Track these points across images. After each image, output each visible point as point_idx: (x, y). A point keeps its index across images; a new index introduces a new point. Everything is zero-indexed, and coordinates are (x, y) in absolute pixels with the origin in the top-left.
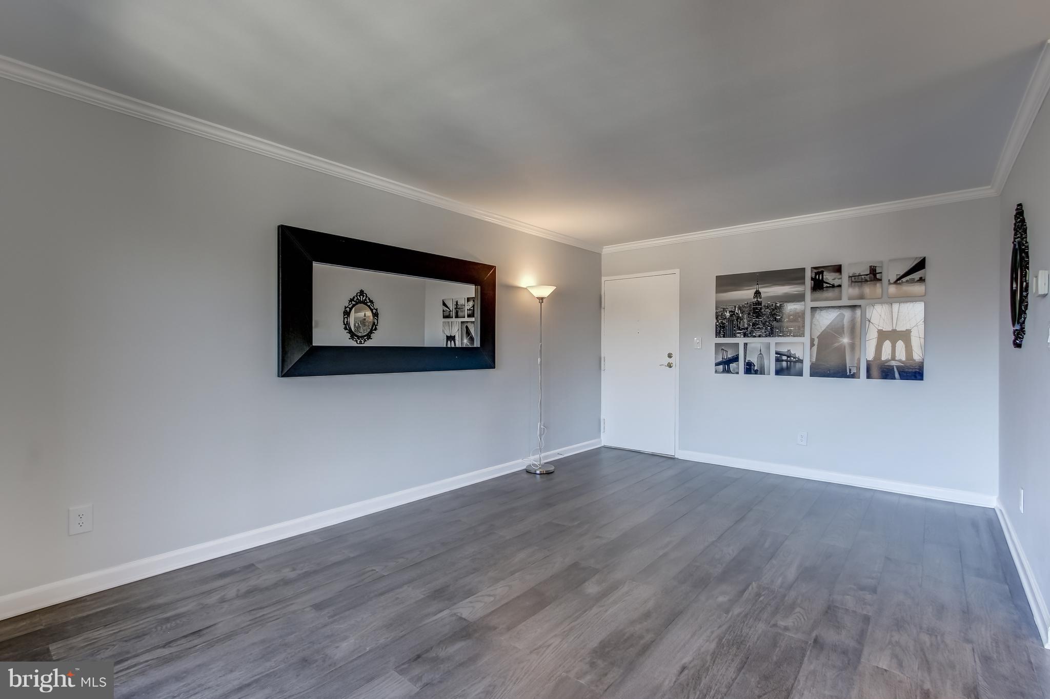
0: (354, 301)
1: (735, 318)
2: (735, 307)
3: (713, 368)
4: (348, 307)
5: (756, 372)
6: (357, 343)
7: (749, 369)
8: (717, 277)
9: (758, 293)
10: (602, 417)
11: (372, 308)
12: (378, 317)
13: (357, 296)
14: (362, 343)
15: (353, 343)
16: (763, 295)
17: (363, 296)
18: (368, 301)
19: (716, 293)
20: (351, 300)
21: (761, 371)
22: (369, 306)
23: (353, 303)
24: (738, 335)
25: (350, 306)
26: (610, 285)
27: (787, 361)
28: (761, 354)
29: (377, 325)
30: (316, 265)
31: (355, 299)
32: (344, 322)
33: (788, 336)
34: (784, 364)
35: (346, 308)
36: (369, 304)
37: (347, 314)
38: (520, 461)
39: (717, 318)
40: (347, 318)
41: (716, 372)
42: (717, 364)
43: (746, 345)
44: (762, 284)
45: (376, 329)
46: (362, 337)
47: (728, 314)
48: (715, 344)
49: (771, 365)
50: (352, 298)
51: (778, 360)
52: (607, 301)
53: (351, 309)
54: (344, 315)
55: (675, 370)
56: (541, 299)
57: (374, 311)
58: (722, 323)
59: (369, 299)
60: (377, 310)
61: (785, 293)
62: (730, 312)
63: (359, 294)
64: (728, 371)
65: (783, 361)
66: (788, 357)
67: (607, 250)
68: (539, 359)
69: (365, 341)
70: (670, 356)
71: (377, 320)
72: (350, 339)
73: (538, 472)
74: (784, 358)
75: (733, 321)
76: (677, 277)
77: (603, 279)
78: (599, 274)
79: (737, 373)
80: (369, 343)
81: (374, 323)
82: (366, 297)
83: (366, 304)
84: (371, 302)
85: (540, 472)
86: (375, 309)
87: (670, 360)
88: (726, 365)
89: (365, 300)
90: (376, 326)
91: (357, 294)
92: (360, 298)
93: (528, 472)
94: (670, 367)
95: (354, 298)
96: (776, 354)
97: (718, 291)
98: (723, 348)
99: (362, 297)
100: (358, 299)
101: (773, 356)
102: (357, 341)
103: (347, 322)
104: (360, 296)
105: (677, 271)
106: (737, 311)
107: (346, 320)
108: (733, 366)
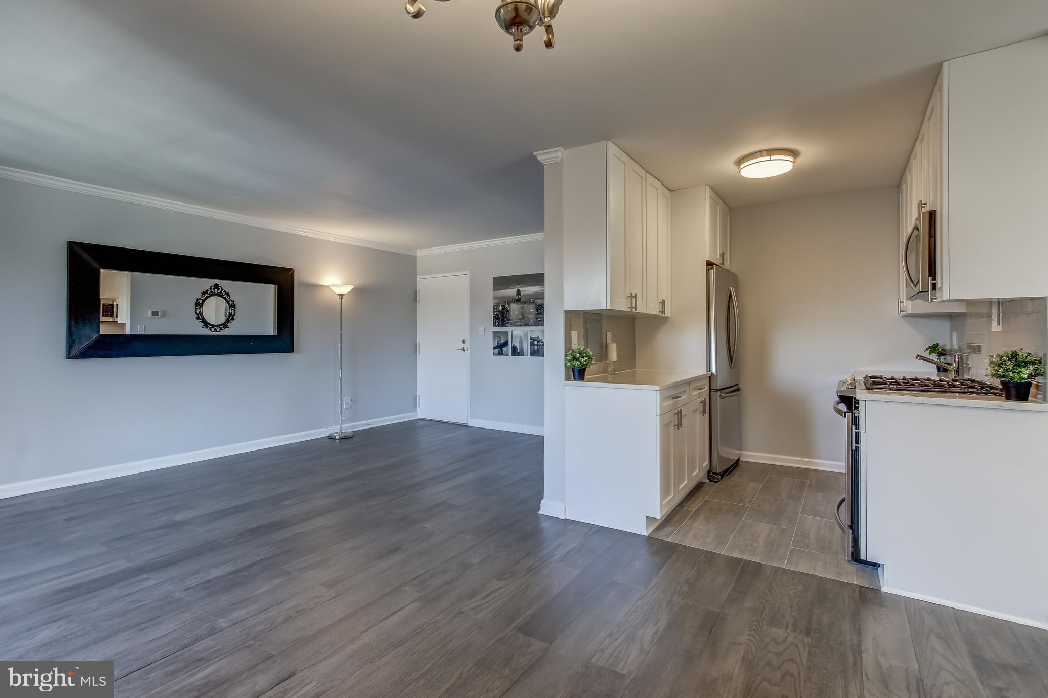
0: (208, 294)
1: (505, 311)
2: (505, 302)
3: (492, 351)
4: (200, 299)
5: (519, 354)
6: (212, 331)
7: (515, 352)
8: (494, 278)
9: (519, 291)
10: (418, 394)
11: (229, 300)
12: (235, 308)
13: (211, 289)
14: (217, 332)
15: (207, 332)
16: (522, 293)
17: (219, 289)
18: (224, 293)
19: (493, 290)
20: (204, 293)
21: (521, 354)
22: (225, 298)
23: (207, 295)
24: (507, 324)
25: (203, 298)
26: (424, 283)
27: (537, 345)
28: (521, 339)
29: (234, 315)
30: (102, 270)
31: (209, 292)
32: (196, 313)
33: (538, 325)
34: (536, 347)
35: (198, 299)
36: (225, 296)
37: (199, 304)
38: (325, 429)
39: (494, 311)
40: (200, 308)
41: (494, 354)
42: (495, 348)
43: (512, 332)
44: (521, 285)
45: (233, 319)
46: (218, 326)
47: (501, 308)
48: (493, 332)
49: (527, 348)
50: (205, 291)
51: (532, 344)
52: (421, 296)
53: (204, 301)
54: (196, 306)
55: (467, 353)
56: (342, 296)
57: (231, 303)
58: (497, 315)
59: (225, 292)
60: (233, 301)
61: (536, 292)
62: (502, 306)
63: (212, 287)
64: (500, 354)
65: (535, 345)
66: (538, 342)
67: (420, 253)
68: (339, 345)
69: (221, 329)
70: (464, 342)
71: (234, 311)
72: (203, 327)
73: (337, 437)
74: (536, 342)
75: (504, 313)
76: (468, 275)
77: (418, 277)
78: (414, 273)
79: (507, 355)
80: (225, 332)
81: (230, 314)
82: (222, 290)
83: (221, 296)
84: (228, 294)
85: (340, 437)
86: (231, 301)
87: (464, 345)
88: (500, 348)
89: (221, 292)
90: (232, 316)
91: (211, 287)
92: (215, 291)
93: (329, 438)
94: (464, 351)
95: (207, 290)
96: (531, 339)
97: (495, 289)
98: (498, 335)
99: (216, 290)
100: (212, 292)
101: (529, 341)
102: (211, 329)
103: (200, 312)
104: (214, 289)
105: (468, 272)
106: (506, 306)
107: (198, 310)
108: (504, 349)
